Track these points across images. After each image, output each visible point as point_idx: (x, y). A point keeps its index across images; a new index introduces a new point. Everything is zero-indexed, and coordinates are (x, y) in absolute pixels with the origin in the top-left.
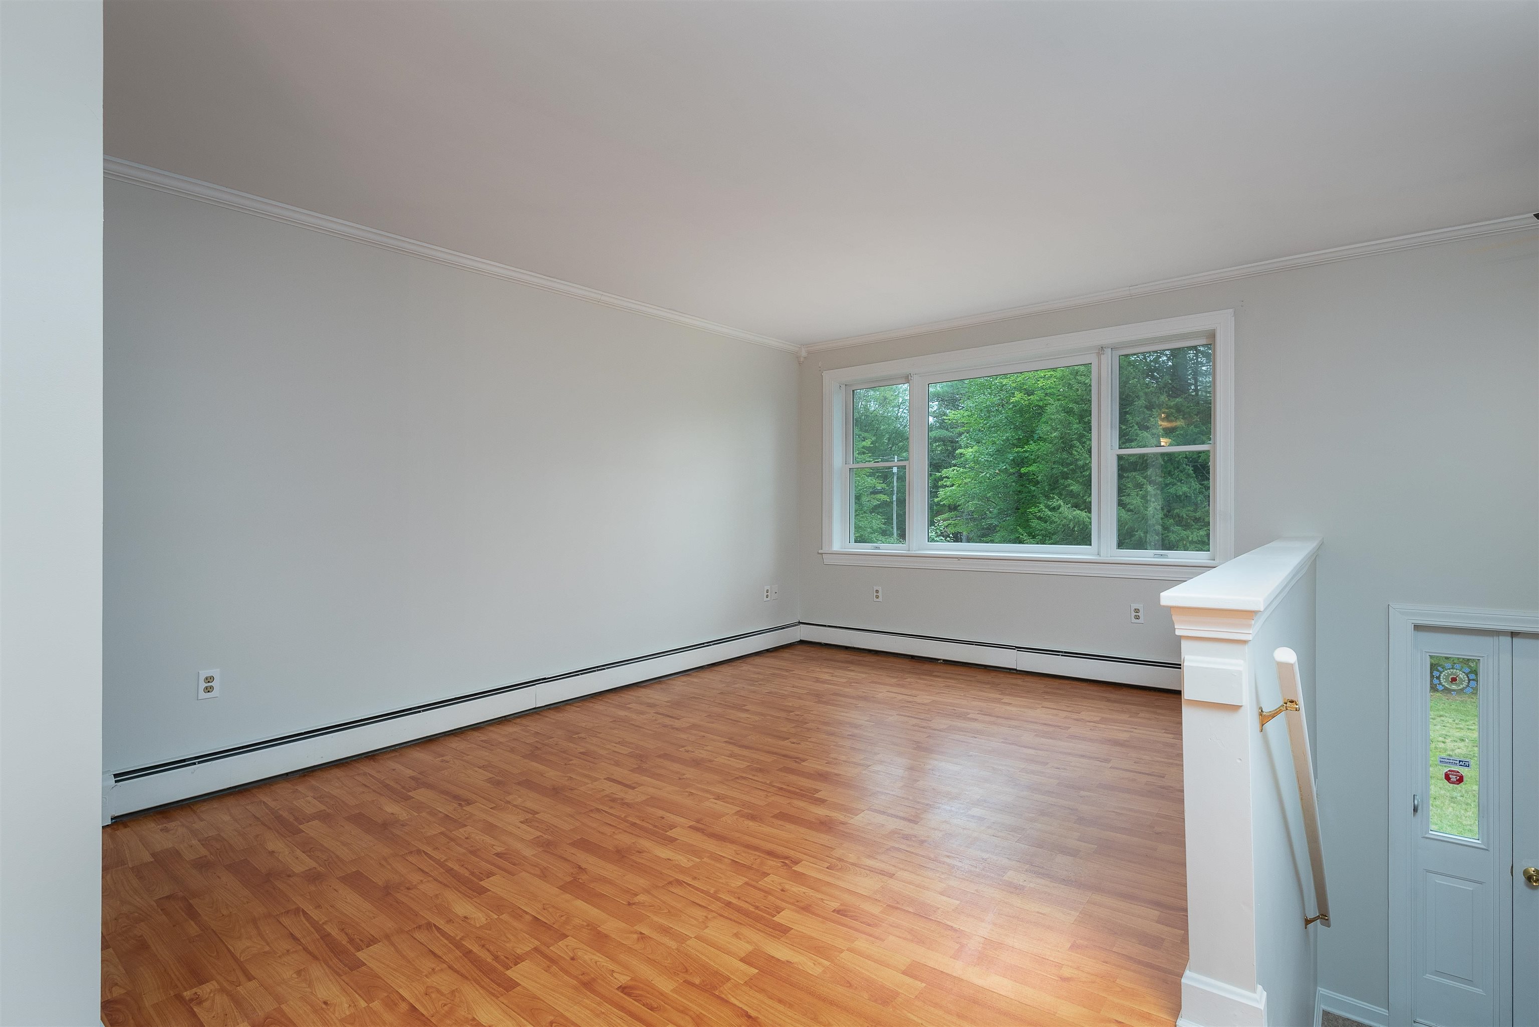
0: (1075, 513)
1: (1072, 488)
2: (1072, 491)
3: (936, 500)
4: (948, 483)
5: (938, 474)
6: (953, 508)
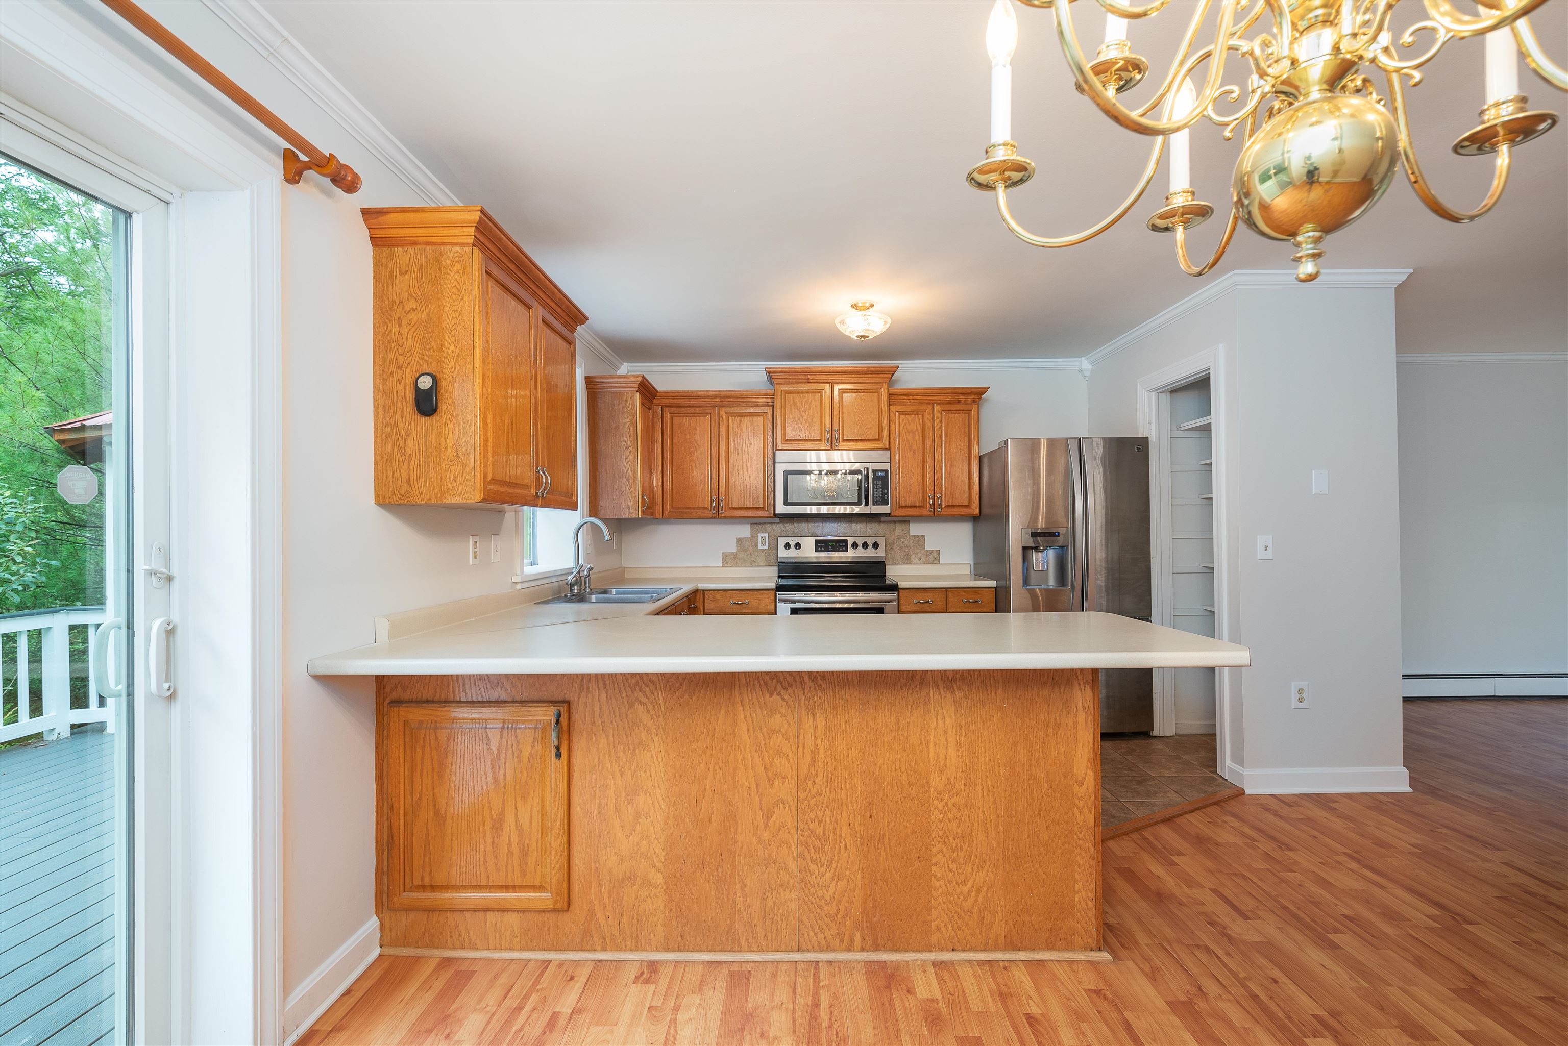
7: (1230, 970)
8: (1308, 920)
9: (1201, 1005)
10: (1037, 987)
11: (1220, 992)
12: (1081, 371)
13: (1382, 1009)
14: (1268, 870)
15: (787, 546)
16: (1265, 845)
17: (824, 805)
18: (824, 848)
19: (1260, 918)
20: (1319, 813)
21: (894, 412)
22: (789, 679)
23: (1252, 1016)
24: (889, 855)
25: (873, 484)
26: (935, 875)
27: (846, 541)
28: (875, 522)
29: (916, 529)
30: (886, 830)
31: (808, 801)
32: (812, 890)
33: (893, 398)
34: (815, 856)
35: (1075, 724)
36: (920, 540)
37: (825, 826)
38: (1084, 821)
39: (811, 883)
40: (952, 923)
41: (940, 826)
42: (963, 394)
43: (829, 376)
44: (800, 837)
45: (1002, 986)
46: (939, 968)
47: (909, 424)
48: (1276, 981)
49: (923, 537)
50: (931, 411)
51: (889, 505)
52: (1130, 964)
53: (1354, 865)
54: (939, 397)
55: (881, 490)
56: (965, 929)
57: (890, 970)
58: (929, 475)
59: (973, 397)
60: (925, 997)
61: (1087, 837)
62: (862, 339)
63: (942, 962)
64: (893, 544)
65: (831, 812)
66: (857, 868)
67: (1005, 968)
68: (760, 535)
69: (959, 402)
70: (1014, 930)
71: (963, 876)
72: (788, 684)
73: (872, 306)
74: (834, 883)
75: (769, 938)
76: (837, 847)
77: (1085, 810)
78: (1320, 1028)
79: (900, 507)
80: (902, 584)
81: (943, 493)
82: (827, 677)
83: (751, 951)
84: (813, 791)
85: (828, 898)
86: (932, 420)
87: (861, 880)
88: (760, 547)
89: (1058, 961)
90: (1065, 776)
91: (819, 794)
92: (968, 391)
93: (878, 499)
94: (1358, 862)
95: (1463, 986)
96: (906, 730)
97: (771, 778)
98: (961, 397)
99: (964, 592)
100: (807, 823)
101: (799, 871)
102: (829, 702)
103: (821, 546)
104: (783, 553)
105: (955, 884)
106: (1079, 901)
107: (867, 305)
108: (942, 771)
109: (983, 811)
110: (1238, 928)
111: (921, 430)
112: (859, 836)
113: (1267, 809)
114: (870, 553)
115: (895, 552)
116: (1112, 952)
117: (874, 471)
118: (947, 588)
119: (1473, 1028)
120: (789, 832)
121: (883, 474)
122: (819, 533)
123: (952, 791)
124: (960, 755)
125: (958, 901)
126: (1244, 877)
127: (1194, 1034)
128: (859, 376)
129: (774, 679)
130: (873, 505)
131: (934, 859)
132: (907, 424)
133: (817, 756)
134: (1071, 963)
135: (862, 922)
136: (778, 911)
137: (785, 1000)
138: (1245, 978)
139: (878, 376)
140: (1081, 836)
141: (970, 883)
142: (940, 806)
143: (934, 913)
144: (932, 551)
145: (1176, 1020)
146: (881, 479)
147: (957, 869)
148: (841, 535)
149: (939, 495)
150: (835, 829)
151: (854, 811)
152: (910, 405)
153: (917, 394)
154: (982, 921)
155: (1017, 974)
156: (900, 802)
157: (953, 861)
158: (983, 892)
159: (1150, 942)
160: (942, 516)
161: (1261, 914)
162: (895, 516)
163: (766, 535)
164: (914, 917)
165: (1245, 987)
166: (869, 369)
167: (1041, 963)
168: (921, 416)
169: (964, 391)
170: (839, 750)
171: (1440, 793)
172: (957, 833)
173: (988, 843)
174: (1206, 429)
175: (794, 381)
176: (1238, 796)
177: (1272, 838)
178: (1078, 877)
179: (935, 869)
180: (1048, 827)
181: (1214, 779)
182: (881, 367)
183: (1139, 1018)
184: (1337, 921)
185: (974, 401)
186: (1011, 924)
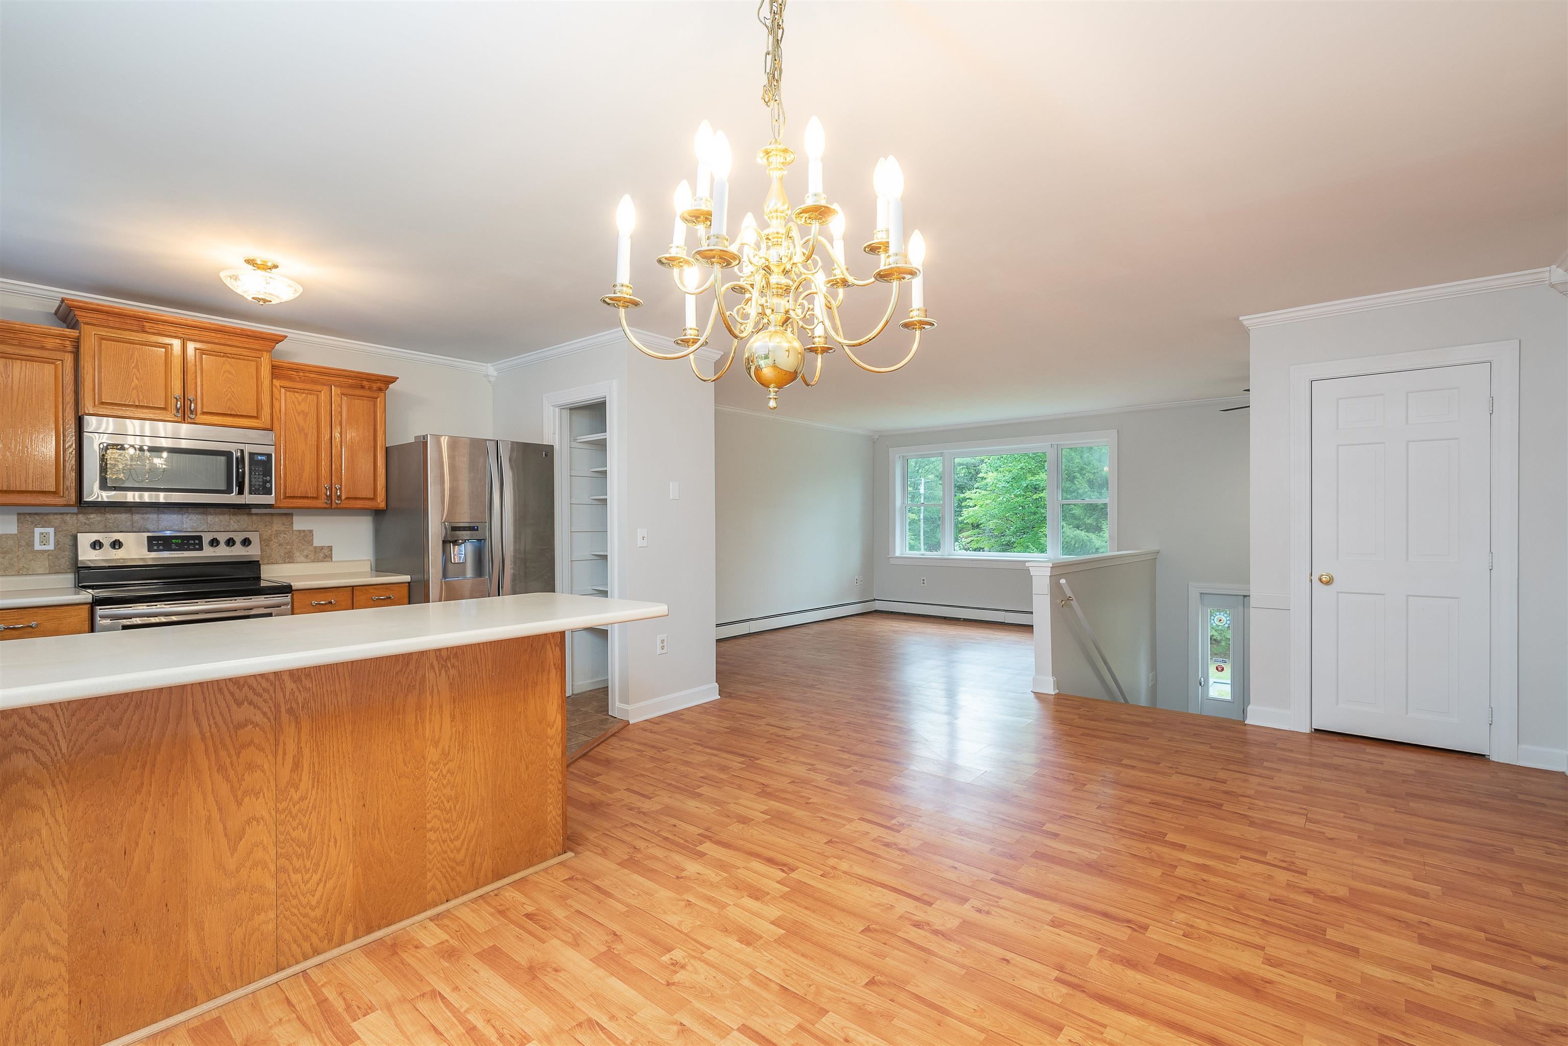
0: (1075, 532)
1: (1074, 511)
2: (1074, 514)
3: (960, 519)
4: (971, 504)
5: (962, 496)
6: (976, 526)
7: (649, 831)
8: (683, 786)
9: (638, 856)
10: (526, 895)
11: (647, 844)
12: (487, 376)
13: (729, 816)
14: (655, 766)
15: (97, 545)
16: (650, 752)
17: (310, 808)
18: (310, 853)
19: (657, 795)
20: (675, 724)
21: (278, 387)
22: (265, 684)
23: (667, 849)
24: (384, 837)
25: (250, 470)
26: (430, 840)
27: (200, 538)
28: (243, 514)
29: (300, 523)
30: (381, 814)
31: (290, 809)
32: (295, 902)
33: (276, 371)
34: (298, 864)
35: (548, 679)
36: (307, 536)
37: (310, 830)
38: (554, 755)
39: (294, 894)
40: (446, 877)
41: (435, 793)
42: (368, 380)
43: (178, 329)
44: (279, 850)
45: (498, 907)
46: (438, 920)
47: (300, 404)
48: (675, 826)
49: (311, 531)
50: (328, 393)
51: (273, 495)
52: (588, 853)
53: (700, 748)
54: (338, 379)
55: (261, 476)
56: (458, 878)
57: (389, 942)
58: (324, 464)
59: (379, 384)
60: (434, 943)
61: (557, 767)
62: (261, 303)
63: (438, 915)
64: (270, 540)
65: (318, 813)
66: (349, 860)
67: (496, 895)
68: (38, 531)
69: (363, 387)
70: (500, 862)
71: (456, 833)
72: (264, 690)
73: (276, 267)
74: (321, 886)
75: (237, 973)
76: (325, 847)
77: (555, 746)
78: (702, 838)
79: (286, 497)
80: (296, 585)
81: (343, 484)
82: (313, 675)
83: (210, 997)
84: (296, 797)
85: (314, 903)
86: (329, 403)
87: (353, 870)
88: (38, 547)
89: (536, 873)
90: (540, 723)
91: (303, 798)
92: (374, 378)
93: (257, 487)
94: (702, 745)
95: (760, 791)
96: (401, 712)
97: (239, 797)
98: (365, 383)
99: (374, 589)
100: (288, 833)
101: (278, 886)
102: (315, 701)
103: (154, 543)
104: (87, 555)
105: (449, 841)
106: (551, 820)
107: (269, 264)
108: (436, 744)
109: (475, 770)
110: (647, 805)
111: (315, 412)
112: (351, 828)
113: (645, 730)
114: (238, 551)
115: (272, 549)
116: (572, 850)
117: (252, 455)
118: (353, 587)
119: (767, 808)
120: (264, 849)
121: (264, 458)
122: (151, 527)
123: (446, 759)
124: (454, 725)
125: (452, 855)
126: (642, 775)
127: (638, 873)
128: (227, 337)
129: (244, 686)
130: (250, 493)
131: (429, 826)
132: (297, 404)
133: (301, 760)
134: (545, 870)
135: (355, 911)
136: (249, 940)
137: (281, 1015)
138: (659, 831)
139: (256, 341)
140: (552, 767)
141: (462, 837)
142: (435, 776)
143: (429, 875)
144: (322, 548)
145: (626, 871)
146: (262, 465)
147: (451, 828)
148: (189, 530)
149: (338, 486)
150: (323, 829)
151: (345, 805)
152: (300, 382)
153: (310, 372)
154: (473, 866)
155: (507, 894)
156: (395, 783)
157: (447, 821)
158: (474, 839)
159: (596, 835)
160: (341, 509)
161: (658, 793)
162: (279, 508)
163: (51, 531)
164: (410, 886)
165: (659, 836)
166: (244, 333)
167: (523, 879)
168: (315, 397)
169: (369, 377)
170: (328, 747)
171: (733, 695)
172: (451, 795)
173: (478, 796)
174: (602, 445)
175: (117, 325)
176: (627, 726)
177: (653, 747)
178: (549, 801)
179: (431, 836)
180: (527, 768)
181: (607, 719)
182: (261, 333)
183: (603, 881)
184: (698, 781)
185: (380, 389)
186: (498, 859)
